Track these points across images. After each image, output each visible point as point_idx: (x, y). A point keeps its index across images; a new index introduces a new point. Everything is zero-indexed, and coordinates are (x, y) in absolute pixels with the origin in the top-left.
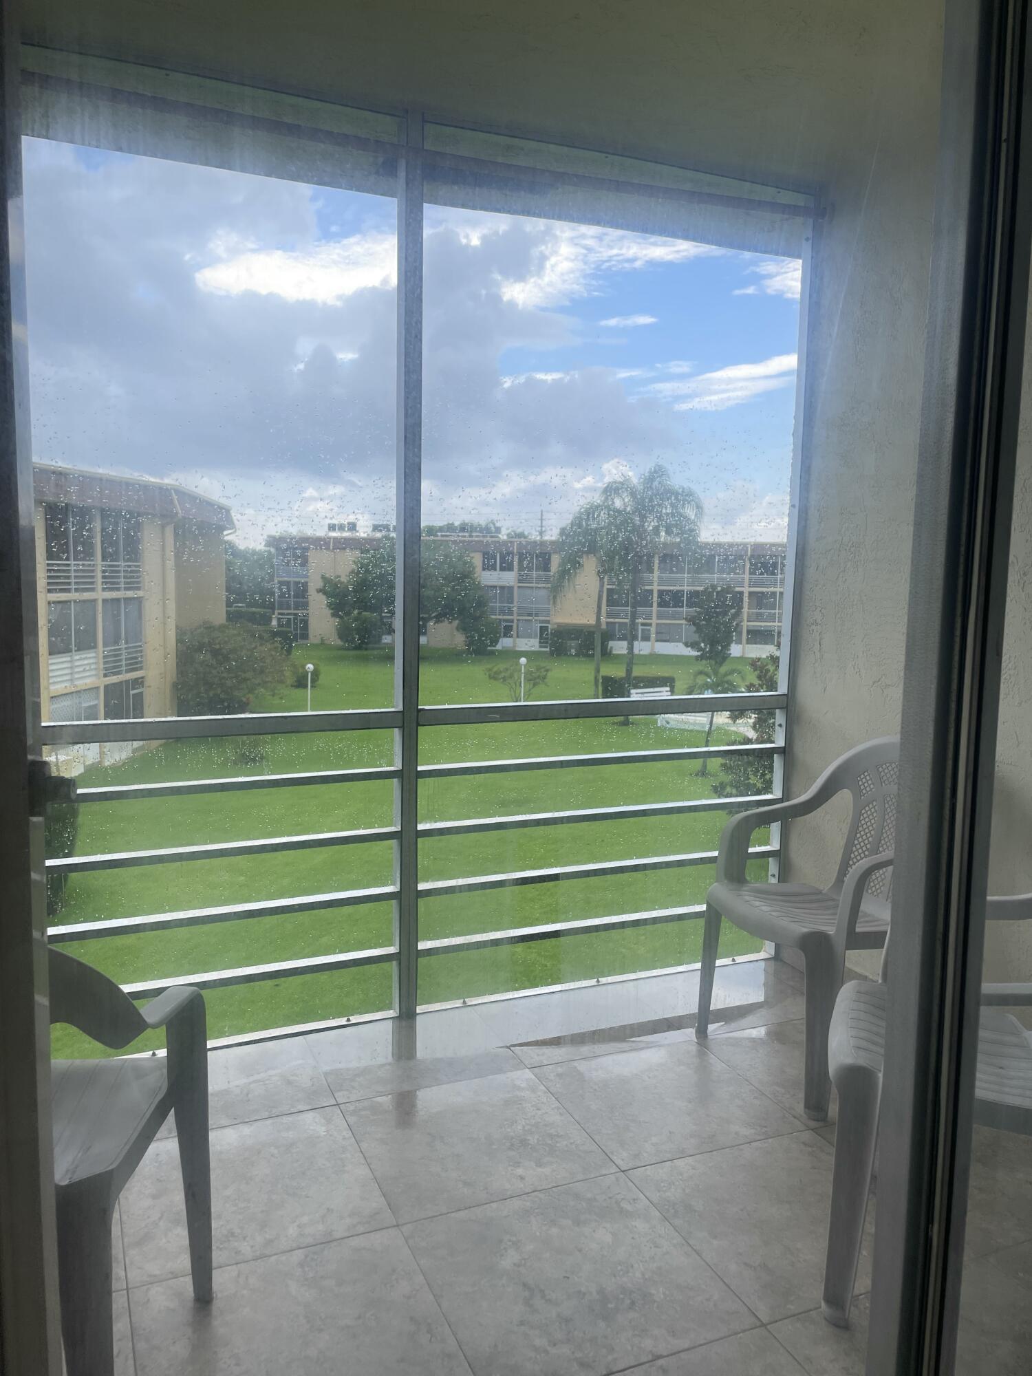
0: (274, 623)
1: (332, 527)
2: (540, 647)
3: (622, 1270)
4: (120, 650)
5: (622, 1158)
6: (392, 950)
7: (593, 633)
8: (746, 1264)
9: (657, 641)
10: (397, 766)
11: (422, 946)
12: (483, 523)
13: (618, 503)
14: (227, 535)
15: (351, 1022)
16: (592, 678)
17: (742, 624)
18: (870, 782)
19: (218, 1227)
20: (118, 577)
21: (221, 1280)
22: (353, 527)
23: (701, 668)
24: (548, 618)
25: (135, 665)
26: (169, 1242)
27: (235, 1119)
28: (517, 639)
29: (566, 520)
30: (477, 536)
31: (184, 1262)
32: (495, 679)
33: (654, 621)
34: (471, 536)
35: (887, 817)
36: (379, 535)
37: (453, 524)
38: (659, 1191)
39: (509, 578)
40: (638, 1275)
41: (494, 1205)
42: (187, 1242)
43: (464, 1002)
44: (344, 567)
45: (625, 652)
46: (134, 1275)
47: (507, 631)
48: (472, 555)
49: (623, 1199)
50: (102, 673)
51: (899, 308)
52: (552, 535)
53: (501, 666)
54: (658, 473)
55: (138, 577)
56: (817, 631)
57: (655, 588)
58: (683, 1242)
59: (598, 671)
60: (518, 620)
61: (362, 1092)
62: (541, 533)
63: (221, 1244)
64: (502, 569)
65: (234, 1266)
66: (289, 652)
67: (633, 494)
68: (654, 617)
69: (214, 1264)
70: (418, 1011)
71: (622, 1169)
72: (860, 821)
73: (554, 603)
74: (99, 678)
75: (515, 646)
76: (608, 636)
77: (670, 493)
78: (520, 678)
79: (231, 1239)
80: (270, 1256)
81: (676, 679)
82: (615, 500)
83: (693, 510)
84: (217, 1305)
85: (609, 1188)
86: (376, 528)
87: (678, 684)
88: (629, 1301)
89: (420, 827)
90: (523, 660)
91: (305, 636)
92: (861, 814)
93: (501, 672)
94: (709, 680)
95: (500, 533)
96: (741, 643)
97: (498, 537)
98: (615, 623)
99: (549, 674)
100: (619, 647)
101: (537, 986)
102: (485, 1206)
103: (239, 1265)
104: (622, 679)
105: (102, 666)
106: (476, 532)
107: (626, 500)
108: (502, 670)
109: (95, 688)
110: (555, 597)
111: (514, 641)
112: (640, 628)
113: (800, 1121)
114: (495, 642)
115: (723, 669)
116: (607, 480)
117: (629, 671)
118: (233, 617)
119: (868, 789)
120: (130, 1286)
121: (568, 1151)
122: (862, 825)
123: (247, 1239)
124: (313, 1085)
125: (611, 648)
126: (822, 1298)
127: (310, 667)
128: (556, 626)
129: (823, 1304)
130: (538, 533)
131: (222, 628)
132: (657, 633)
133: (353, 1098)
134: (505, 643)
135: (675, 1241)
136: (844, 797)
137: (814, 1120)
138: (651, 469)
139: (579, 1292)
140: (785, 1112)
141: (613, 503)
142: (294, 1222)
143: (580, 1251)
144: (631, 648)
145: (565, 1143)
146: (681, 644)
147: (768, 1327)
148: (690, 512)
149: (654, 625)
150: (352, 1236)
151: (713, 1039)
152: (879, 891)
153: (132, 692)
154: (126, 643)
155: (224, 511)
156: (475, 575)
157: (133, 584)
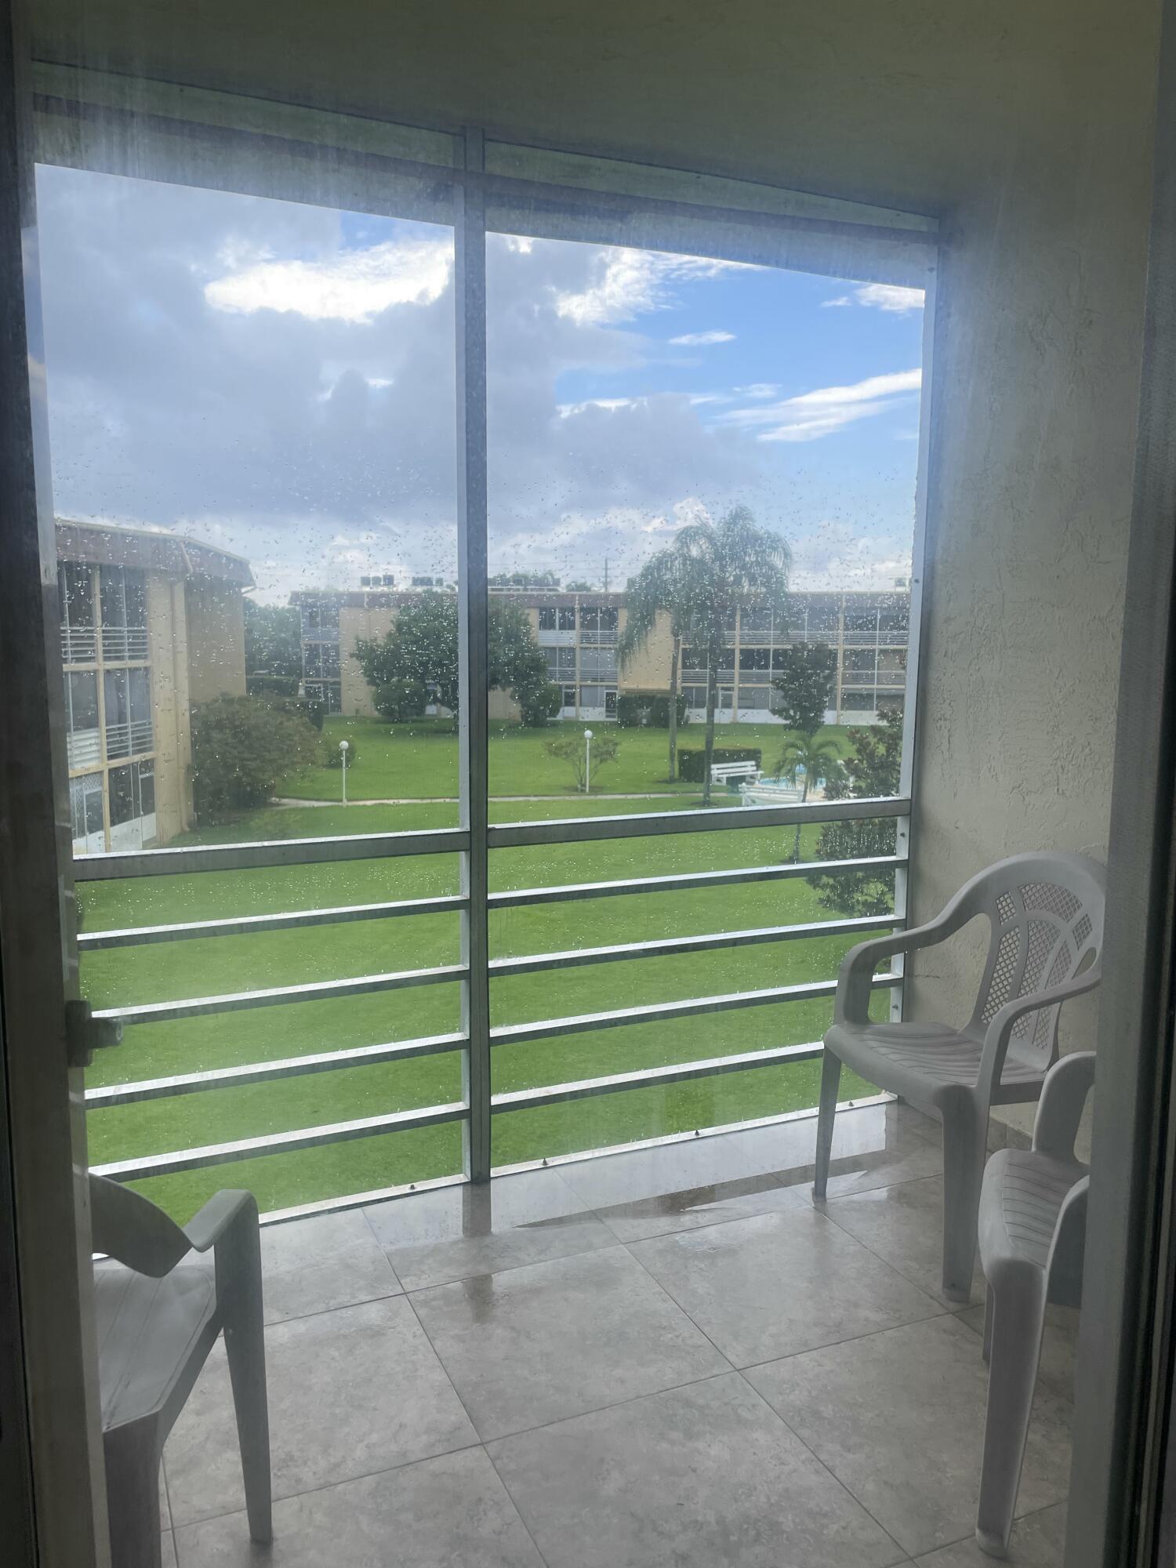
0: (301, 692)
1: (366, 581)
2: (607, 717)
3: (743, 1493)
4: (126, 728)
5: (737, 1354)
6: (462, 1106)
7: (668, 700)
8: (886, 1483)
9: (740, 708)
10: (464, 895)
11: (496, 1100)
12: (540, 574)
13: (695, 552)
14: (246, 592)
15: (415, 1191)
16: (667, 752)
17: (837, 687)
18: (1011, 906)
19: (277, 1448)
20: (122, 644)
21: (283, 1516)
22: (389, 581)
23: (792, 741)
24: (615, 684)
25: (142, 745)
26: (218, 1468)
27: (287, 1313)
28: (581, 709)
29: (636, 571)
30: (532, 590)
31: (238, 1494)
32: (556, 754)
33: (736, 684)
34: (525, 589)
35: (1031, 946)
36: (419, 589)
38: (781, 1394)
39: (570, 638)
40: (763, 1499)
41: (593, 1416)
42: (240, 1469)
43: (545, 1163)
44: (379, 627)
45: (704, 721)
46: (178, 1510)
47: (570, 701)
48: (526, 612)
49: (740, 1405)
50: (106, 754)
51: (1041, 354)
52: (618, 588)
53: (564, 740)
54: (739, 516)
55: (144, 644)
56: (945, 728)
57: (738, 647)
58: (814, 1457)
59: (673, 742)
60: (581, 686)
61: (432, 1277)
62: (606, 584)
63: (279, 1470)
64: (562, 627)
65: (296, 1498)
66: (320, 727)
67: (710, 539)
68: (736, 680)
69: (273, 1496)
70: (492, 1175)
71: (738, 1368)
72: (1000, 951)
73: (623, 667)
74: (102, 761)
75: (577, 716)
76: (683, 703)
77: (753, 539)
78: (585, 754)
79: (289, 1463)
80: (336, 1484)
81: (763, 752)
82: (691, 547)
83: (781, 557)
84: (279, 1545)
85: (724, 1390)
86: (416, 582)
87: (764, 757)
88: (754, 1532)
89: (492, 964)
90: (588, 733)
91: (338, 707)
92: (1000, 942)
93: (562, 747)
94: (800, 753)
95: (558, 585)
96: (835, 709)
97: (556, 590)
98: (692, 688)
99: (619, 748)
100: (697, 716)
101: (628, 1141)
102: (581, 1417)
103: (300, 1496)
104: (702, 752)
105: (105, 747)
106: (531, 584)
107: (704, 547)
108: (564, 745)
109: (98, 772)
110: (623, 661)
111: (577, 711)
112: (720, 692)
113: (938, 1302)
114: (554, 712)
115: (817, 739)
116: (681, 525)
117: (709, 743)
118: (254, 685)
119: (1009, 913)
120: (175, 1525)
121: (674, 1346)
122: (1002, 956)
123: (309, 1463)
124: (375, 1270)
125: (688, 716)
126: (976, 1525)
127: (344, 744)
128: (624, 693)
129: (977, 1531)
130: (602, 585)
131: (242, 700)
132: (740, 699)
133: (423, 1284)
134: (567, 712)
135: (803, 1457)
136: (980, 923)
137: (955, 1301)
138: (732, 511)
139: (696, 1521)
140: (920, 1291)
141: (689, 550)
142: (362, 1441)
143: (694, 1471)
144: (711, 715)
145: (670, 1336)
146: (767, 711)
147: (915, 1560)
148: (777, 561)
149: (736, 690)
150: (430, 1458)
151: (833, 1204)
152: (1023, 1032)
153: (141, 777)
154: (133, 720)
155: (241, 565)
156: (531, 635)
157: (140, 648)
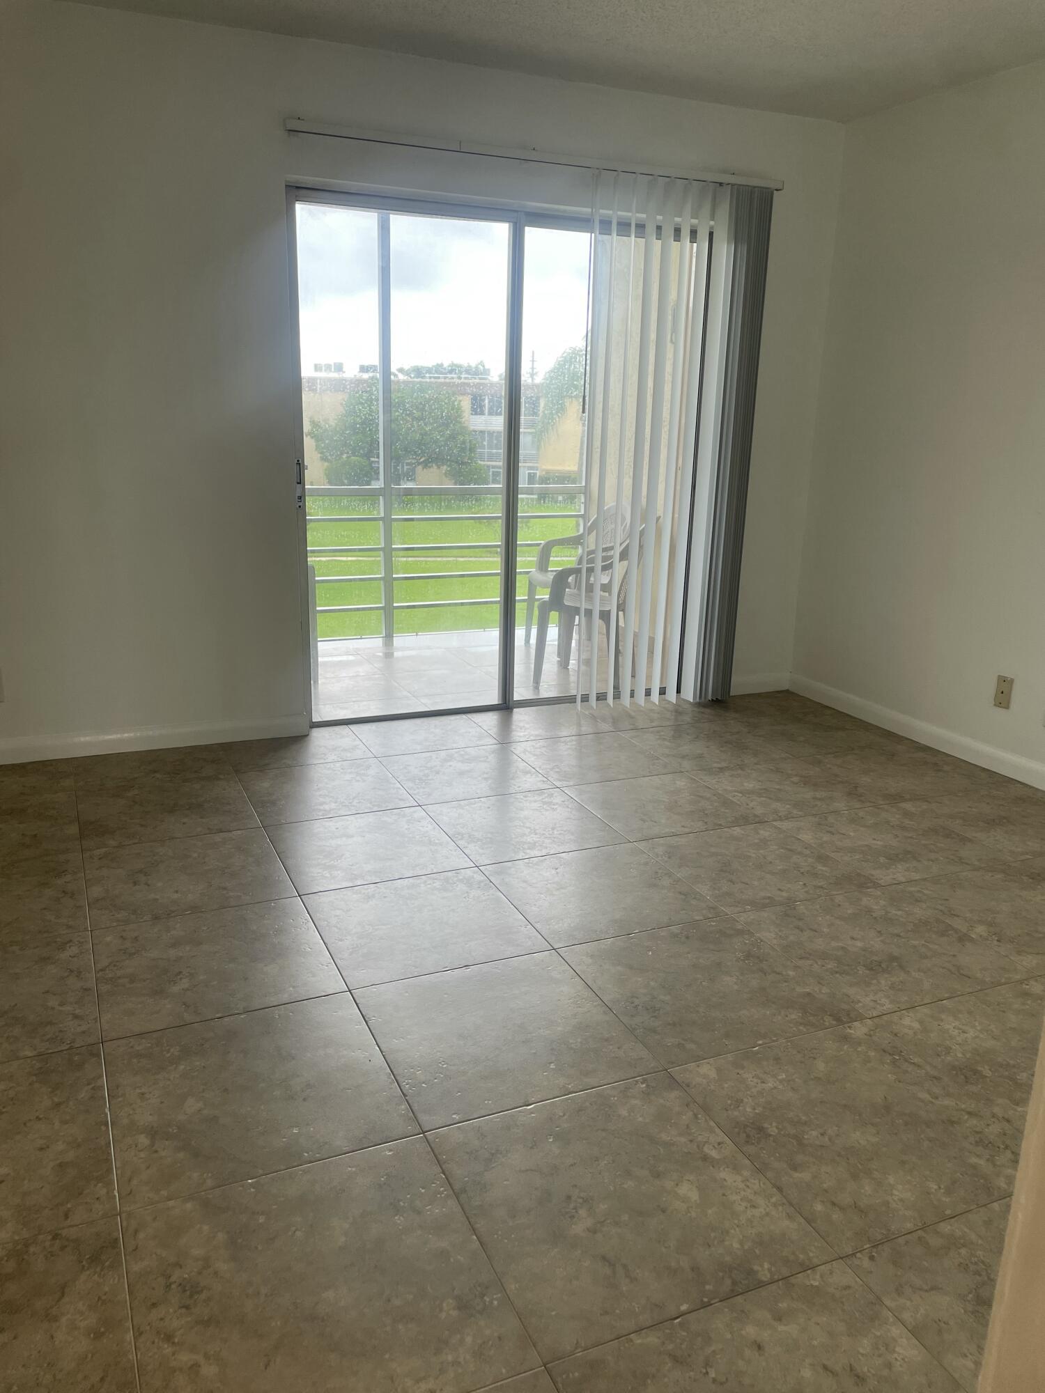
1: (318, 367)
6: (381, 605)
10: (382, 515)
12: (472, 364)
15: (362, 638)
22: (339, 367)
24: (536, 465)
30: (465, 378)
34: (460, 378)
36: (366, 376)
37: (442, 365)
39: (497, 423)
48: (460, 398)
52: (541, 377)
62: (532, 375)
64: (490, 413)
70: (394, 635)
86: (362, 369)
95: (489, 375)
97: (487, 379)
106: (464, 373)
128: (544, 473)
156: (463, 420)
